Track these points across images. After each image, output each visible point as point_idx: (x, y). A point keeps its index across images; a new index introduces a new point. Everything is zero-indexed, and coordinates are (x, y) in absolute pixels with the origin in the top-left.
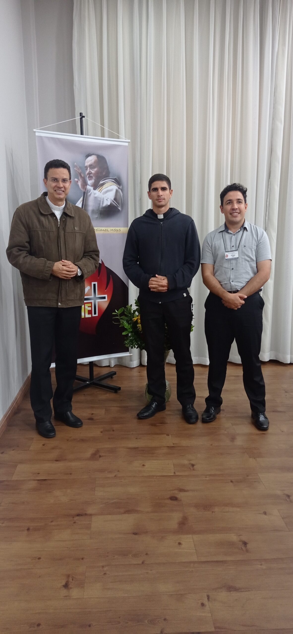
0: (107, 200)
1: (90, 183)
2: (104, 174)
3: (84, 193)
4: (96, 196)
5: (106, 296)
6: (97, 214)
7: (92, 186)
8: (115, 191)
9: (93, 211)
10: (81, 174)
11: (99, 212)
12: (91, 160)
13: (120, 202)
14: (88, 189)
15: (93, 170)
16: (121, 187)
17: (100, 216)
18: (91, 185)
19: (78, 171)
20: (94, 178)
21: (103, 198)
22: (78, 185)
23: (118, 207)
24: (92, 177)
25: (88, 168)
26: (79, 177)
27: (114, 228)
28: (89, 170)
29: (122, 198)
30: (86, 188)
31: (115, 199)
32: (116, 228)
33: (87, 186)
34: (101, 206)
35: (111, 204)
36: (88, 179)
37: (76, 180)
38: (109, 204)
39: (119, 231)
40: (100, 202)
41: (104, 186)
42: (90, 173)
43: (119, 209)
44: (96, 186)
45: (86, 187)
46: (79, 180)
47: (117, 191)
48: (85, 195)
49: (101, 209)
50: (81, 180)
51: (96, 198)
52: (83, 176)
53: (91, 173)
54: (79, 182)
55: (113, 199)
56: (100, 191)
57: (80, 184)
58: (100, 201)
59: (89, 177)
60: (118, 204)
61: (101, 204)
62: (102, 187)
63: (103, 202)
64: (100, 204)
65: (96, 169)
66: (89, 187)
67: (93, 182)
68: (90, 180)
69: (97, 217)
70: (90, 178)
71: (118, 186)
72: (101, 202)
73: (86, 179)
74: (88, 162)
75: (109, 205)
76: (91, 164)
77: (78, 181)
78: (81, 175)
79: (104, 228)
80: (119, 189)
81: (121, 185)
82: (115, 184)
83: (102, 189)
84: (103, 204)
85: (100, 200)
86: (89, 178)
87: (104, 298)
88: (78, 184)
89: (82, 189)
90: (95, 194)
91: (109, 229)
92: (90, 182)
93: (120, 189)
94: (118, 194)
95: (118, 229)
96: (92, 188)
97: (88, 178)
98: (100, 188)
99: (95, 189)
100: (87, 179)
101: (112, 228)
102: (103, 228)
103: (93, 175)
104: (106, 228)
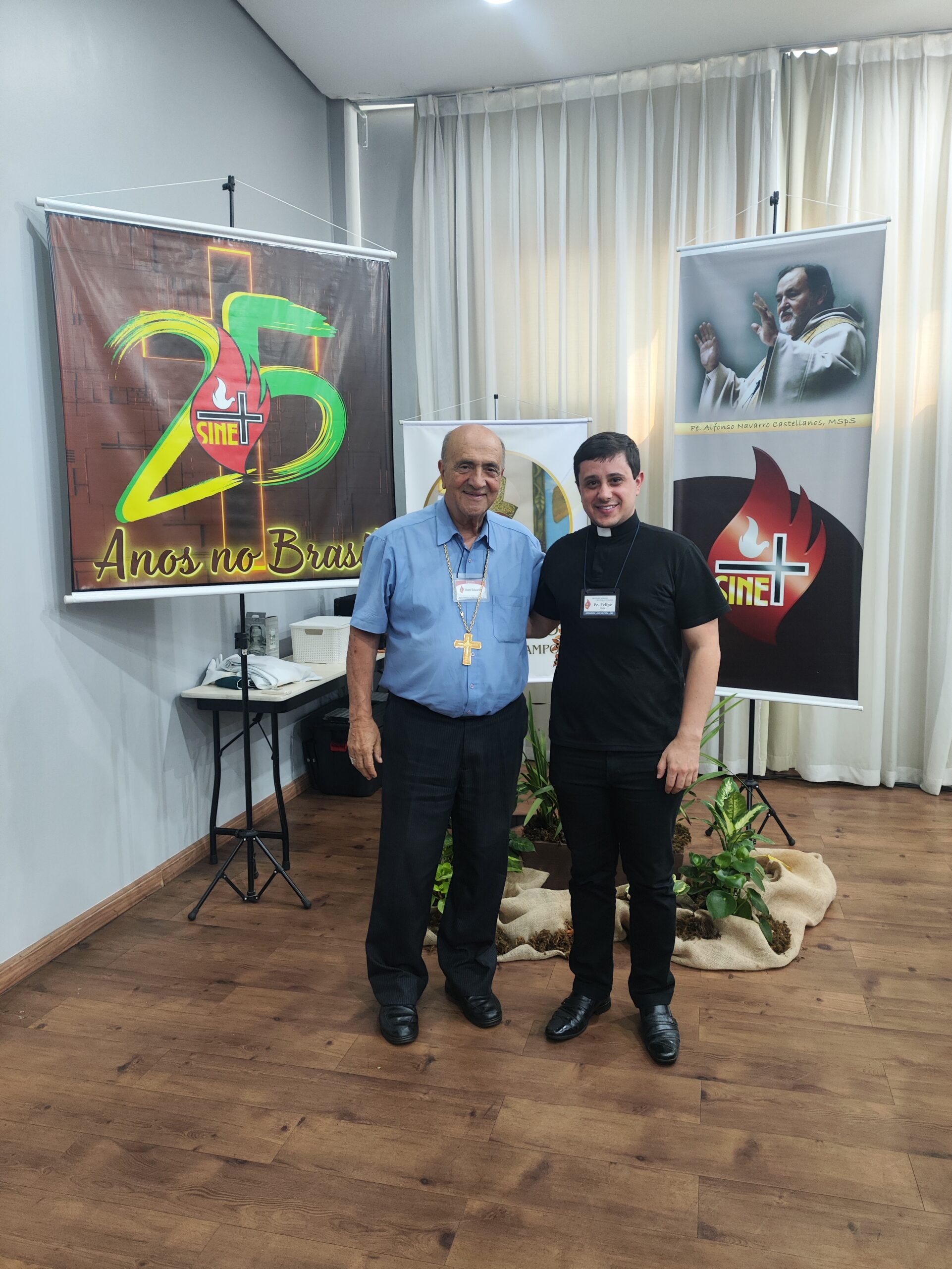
0: (823, 357)
1: (786, 327)
2: (820, 302)
3: (771, 349)
4: (796, 352)
5: (806, 565)
6: (797, 390)
7: (789, 333)
8: (844, 336)
9: (788, 386)
10: (767, 312)
11: (801, 386)
12: (791, 280)
13: (858, 358)
14: (780, 341)
15: (793, 298)
16: (862, 325)
17: (803, 394)
18: (787, 330)
19: (760, 307)
20: (795, 315)
21: (815, 355)
22: (758, 336)
23: (853, 369)
24: (791, 314)
25: (784, 298)
26: (762, 320)
27: (837, 418)
28: (785, 299)
29: (864, 349)
30: (776, 338)
31: (845, 353)
32: (844, 417)
33: (777, 334)
34: (808, 373)
35: (833, 365)
36: (780, 321)
37: (754, 325)
38: (828, 365)
39: (851, 422)
40: (805, 364)
41: (819, 327)
42: (785, 308)
43: (855, 373)
44: (797, 333)
45: (775, 336)
46: (761, 325)
47: (850, 335)
48: (772, 353)
49: (808, 378)
50: (764, 324)
51: (796, 356)
52: (769, 315)
53: (790, 306)
54: (760, 328)
55: (839, 354)
56: (809, 340)
57: (761, 332)
58: (807, 362)
59: (783, 316)
60: (853, 362)
61: (809, 368)
62: (812, 332)
63: (813, 362)
64: (805, 368)
65: (800, 297)
66: (781, 336)
67: (792, 325)
68: (784, 321)
69: (797, 396)
70: (787, 316)
71: (856, 324)
72: (809, 364)
73: (776, 321)
74: (783, 285)
75: (827, 369)
76: (790, 288)
77: (757, 329)
78: (766, 316)
79: (813, 419)
80: (857, 328)
81: (863, 320)
82: (847, 320)
83: (812, 337)
84: (812, 367)
85: (806, 360)
86: (785, 317)
87: (802, 569)
88: (758, 333)
89: (764, 342)
90: (794, 348)
91: (825, 420)
92: (784, 326)
93: (859, 330)
94: (854, 341)
95: (848, 418)
96: (790, 336)
97: (782, 318)
98: (809, 335)
99: (795, 338)
100: (780, 319)
101: (832, 418)
102: (808, 420)
103: (793, 310)
104: (818, 419)
